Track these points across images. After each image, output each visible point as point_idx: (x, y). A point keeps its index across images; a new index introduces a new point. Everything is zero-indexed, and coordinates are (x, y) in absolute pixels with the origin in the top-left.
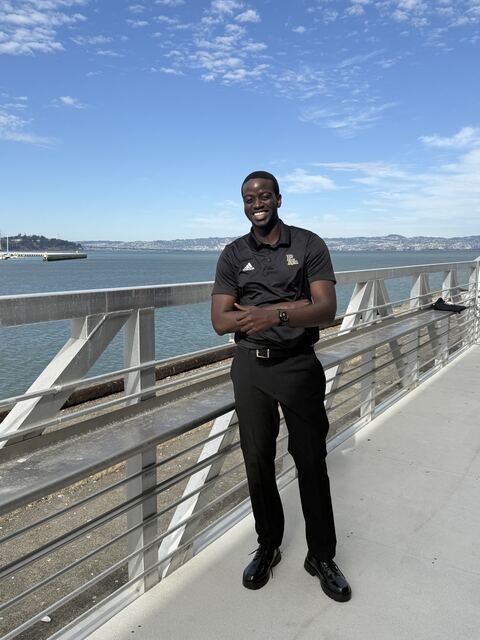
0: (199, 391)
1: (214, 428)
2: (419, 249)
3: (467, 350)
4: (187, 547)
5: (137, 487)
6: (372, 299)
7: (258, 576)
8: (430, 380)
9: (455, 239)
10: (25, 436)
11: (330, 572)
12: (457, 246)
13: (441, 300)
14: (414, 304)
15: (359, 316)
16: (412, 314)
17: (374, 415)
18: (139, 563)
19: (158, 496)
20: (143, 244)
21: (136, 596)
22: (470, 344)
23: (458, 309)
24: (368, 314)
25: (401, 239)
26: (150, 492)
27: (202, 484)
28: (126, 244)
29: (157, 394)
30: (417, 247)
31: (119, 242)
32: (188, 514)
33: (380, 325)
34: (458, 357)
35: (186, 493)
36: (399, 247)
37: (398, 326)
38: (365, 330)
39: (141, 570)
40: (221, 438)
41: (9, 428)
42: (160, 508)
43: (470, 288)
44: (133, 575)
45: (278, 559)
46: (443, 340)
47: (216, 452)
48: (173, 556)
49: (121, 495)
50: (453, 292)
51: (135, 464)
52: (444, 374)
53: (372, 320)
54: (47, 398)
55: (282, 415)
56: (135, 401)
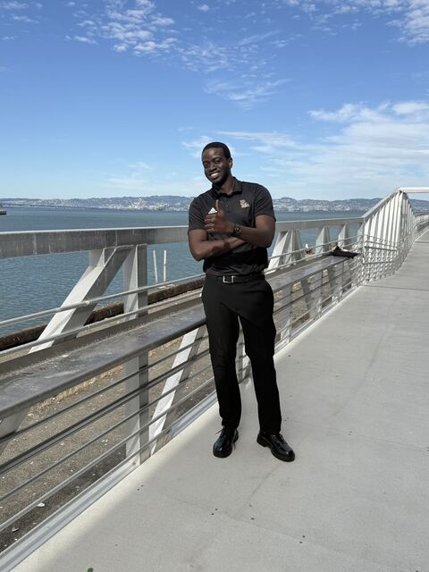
0: (176, 311)
1: (183, 342)
2: (307, 210)
3: (356, 290)
4: (168, 432)
5: (135, 383)
6: (291, 245)
7: (225, 447)
8: (329, 312)
9: (336, 201)
10: (65, 338)
11: (278, 442)
12: (339, 208)
13: (338, 248)
14: (319, 251)
15: (282, 258)
16: (317, 259)
17: (291, 338)
18: (135, 443)
19: (150, 390)
20: (59, 201)
21: (132, 468)
22: (357, 285)
23: (351, 256)
24: (287, 257)
25: (292, 201)
26: (145, 386)
27: (177, 384)
28: (43, 202)
29: (149, 312)
30: (306, 209)
31: (37, 200)
32: (168, 406)
33: (296, 267)
34: (350, 295)
35: (164, 392)
36: (291, 208)
37: (309, 267)
38: (286, 270)
39: (138, 447)
40: (190, 349)
41: (53, 332)
42: (151, 400)
43: (358, 240)
44: (130, 452)
45: (237, 438)
46: (338, 281)
47: (186, 360)
48: (158, 438)
49: (122, 390)
50: (346, 242)
51: (134, 365)
52: (340, 308)
53: (290, 262)
54: (80, 310)
55: (241, 327)
56: (134, 317)
